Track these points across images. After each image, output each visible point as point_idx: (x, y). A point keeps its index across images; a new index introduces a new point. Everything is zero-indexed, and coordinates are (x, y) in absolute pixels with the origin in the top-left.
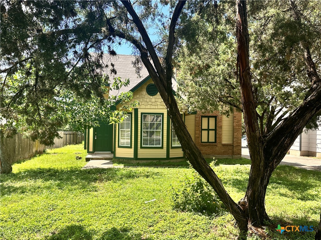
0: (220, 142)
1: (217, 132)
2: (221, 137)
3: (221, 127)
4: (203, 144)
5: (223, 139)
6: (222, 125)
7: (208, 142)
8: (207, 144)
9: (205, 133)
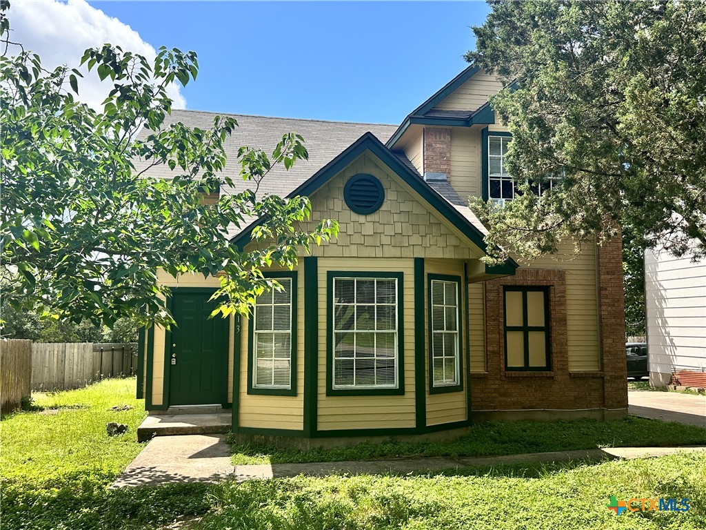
0: (564, 368)
1: (554, 335)
2: (566, 352)
3: (563, 321)
4: (514, 374)
5: (571, 359)
6: (565, 315)
7: (526, 367)
8: (525, 373)
9: (515, 340)
